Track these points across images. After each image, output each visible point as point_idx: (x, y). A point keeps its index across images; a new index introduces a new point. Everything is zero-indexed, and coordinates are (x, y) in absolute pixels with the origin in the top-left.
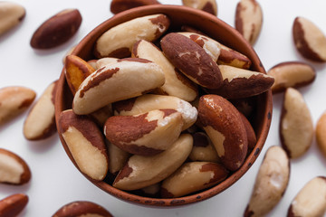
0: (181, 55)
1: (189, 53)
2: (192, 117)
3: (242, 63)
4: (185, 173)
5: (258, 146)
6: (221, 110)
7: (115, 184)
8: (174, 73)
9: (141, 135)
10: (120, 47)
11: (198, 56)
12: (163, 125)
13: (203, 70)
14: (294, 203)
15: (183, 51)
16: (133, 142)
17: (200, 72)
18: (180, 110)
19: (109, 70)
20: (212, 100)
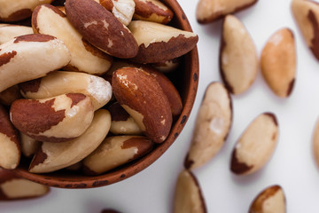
0: (86, 25)
1: (95, 23)
2: (105, 97)
3: (161, 18)
4: (106, 151)
5: (184, 113)
6: (136, 87)
7: (31, 171)
8: (81, 44)
9: (48, 126)
10: (20, 8)
11: (106, 25)
12: (71, 115)
13: (113, 41)
14: (238, 146)
15: (89, 21)
16: (41, 134)
17: (110, 44)
18: (90, 91)
19: (5, 54)
20: (125, 77)
